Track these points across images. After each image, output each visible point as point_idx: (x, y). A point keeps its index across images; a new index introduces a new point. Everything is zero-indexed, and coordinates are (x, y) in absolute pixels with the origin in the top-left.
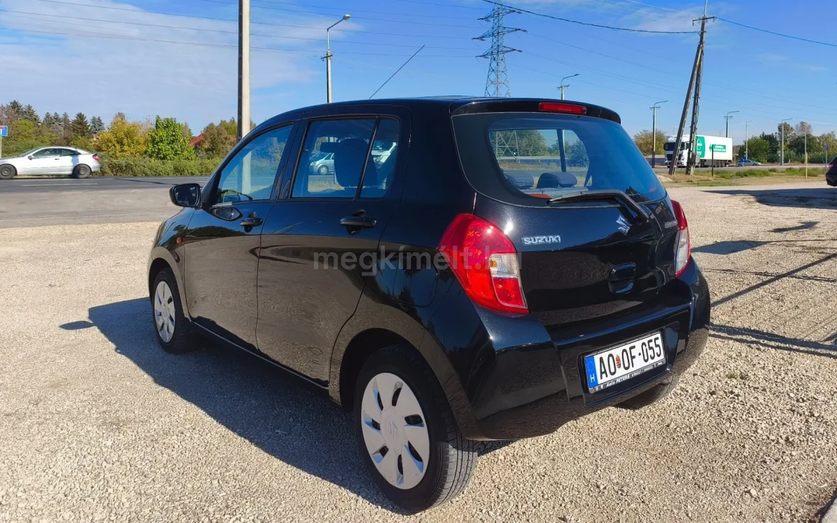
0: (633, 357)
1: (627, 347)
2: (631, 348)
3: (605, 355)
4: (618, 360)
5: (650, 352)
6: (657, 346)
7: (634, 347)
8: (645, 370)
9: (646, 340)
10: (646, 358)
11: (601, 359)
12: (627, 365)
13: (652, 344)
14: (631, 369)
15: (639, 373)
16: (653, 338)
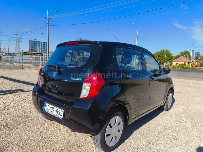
0: (53, 110)
1: (53, 107)
2: (54, 108)
3: (48, 105)
4: (50, 108)
5: (58, 113)
6: (61, 113)
7: (55, 108)
8: (55, 116)
9: (59, 109)
10: (57, 113)
11: (47, 105)
12: (51, 111)
13: (60, 111)
14: (52, 113)
15: (53, 115)
16: (61, 110)
